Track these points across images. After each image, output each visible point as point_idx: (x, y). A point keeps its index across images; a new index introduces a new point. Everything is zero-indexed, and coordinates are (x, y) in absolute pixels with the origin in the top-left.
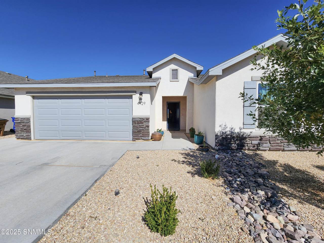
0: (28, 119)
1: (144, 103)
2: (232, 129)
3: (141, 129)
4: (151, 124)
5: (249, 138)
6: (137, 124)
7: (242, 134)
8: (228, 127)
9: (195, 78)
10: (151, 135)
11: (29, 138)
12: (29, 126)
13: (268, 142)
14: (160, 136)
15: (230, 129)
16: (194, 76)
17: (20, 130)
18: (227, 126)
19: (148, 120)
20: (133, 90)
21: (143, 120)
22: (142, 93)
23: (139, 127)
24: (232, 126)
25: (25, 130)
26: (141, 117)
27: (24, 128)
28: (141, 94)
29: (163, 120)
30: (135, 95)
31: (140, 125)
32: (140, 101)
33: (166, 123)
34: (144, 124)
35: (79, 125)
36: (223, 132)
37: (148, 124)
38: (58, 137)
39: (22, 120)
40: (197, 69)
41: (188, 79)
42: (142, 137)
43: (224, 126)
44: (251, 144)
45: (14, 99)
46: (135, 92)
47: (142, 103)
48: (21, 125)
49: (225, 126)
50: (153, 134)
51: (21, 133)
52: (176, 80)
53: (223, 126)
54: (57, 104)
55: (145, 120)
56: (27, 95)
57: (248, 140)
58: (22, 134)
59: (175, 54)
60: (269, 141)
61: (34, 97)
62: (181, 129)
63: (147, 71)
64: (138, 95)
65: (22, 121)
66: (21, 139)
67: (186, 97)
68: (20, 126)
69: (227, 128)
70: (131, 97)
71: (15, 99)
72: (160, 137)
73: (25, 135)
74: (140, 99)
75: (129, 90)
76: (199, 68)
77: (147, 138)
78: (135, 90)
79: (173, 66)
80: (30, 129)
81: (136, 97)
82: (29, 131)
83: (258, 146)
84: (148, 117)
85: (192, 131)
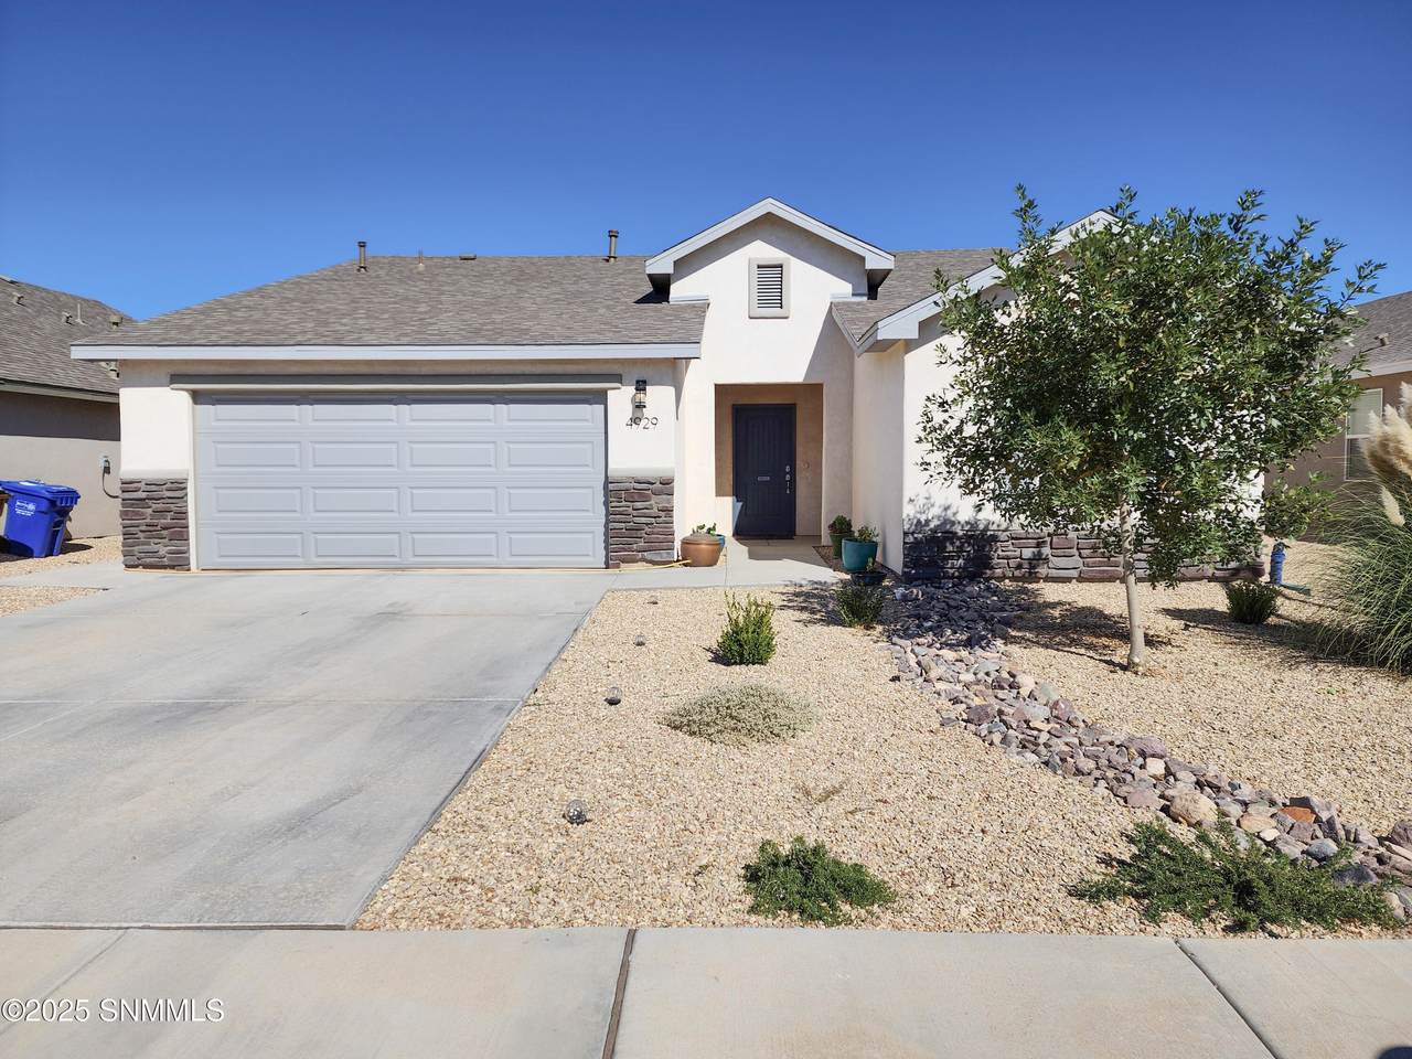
0: (179, 486)
1: (654, 421)
2: (946, 509)
3: (643, 520)
4: (677, 501)
5: (1013, 538)
6: (624, 503)
7: (981, 527)
8: (937, 504)
9: (859, 304)
10: (677, 545)
11: (179, 563)
12: (183, 515)
13: (1075, 551)
14: (715, 547)
15: (942, 508)
16: (853, 295)
17: (144, 528)
18: (932, 500)
19: (667, 485)
20: (612, 373)
21: (650, 486)
22: (645, 382)
23: (635, 513)
24: (947, 498)
25: (165, 533)
26: (640, 475)
27: (163, 521)
28: (641, 386)
29: (720, 492)
30: (619, 388)
31: (638, 505)
32: (639, 415)
33: (728, 502)
34: (652, 502)
35: (390, 509)
36: (919, 521)
37: (670, 501)
38: (300, 560)
39: (154, 488)
40: (869, 266)
41: (831, 308)
42: (645, 554)
43: (925, 501)
44: (1021, 558)
45: (116, 407)
46: (618, 378)
47: (643, 422)
48: (150, 511)
49: (927, 498)
50: (685, 542)
51: (149, 544)
52: (777, 311)
53: (922, 501)
54: (297, 424)
55: (658, 485)
56: (172, 386)
57: (1011, 548)
58: (153, 547)
59: (770, 200)
60: (1078, 549)
61: (197, 397)
62: (799, 530)
63: (648, 272)
64: (631, 390)
65: (155, 495)
66: (146, 566)
67: (821, 385)
68: (143, 514)
69: (933, 505)
70: (600, 398)
71: (118, 405)
72: (713, 551)
73: (163, 551)
74: (639, 406)
75: (594, 370)
76: (876, 261)
77: (665, 555)
78: (616, 369)
79: (761, 251)
80: (187, 527)
81: (621, 398)
82: (180, 533)
83: (1032, 567)
84: (666, 475)
85: (842, 528)
